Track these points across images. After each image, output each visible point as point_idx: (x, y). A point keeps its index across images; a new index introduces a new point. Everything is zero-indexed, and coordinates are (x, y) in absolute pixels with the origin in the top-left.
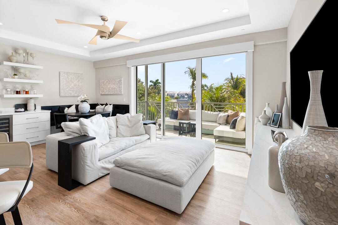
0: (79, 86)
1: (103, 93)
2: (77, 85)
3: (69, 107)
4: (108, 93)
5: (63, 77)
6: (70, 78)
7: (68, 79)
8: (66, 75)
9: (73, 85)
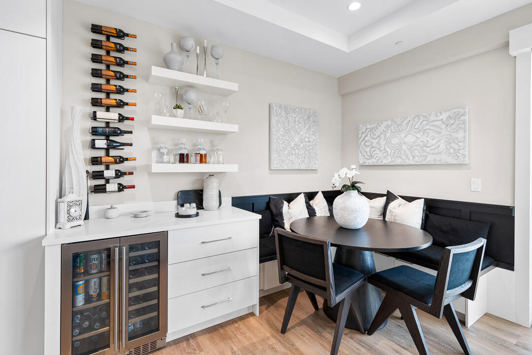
0: (309, 141)
1: (370, 162)
2: (307, 140)
3: (290, 198)
4: (390, 162)
5: (276, 118)
6: (291, 120)
7: (286, 124)
8: (283, 113)
9: (297, 139)
